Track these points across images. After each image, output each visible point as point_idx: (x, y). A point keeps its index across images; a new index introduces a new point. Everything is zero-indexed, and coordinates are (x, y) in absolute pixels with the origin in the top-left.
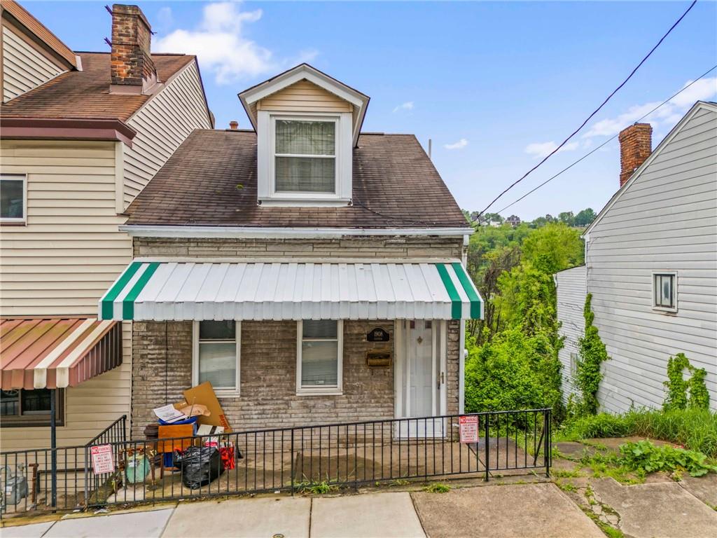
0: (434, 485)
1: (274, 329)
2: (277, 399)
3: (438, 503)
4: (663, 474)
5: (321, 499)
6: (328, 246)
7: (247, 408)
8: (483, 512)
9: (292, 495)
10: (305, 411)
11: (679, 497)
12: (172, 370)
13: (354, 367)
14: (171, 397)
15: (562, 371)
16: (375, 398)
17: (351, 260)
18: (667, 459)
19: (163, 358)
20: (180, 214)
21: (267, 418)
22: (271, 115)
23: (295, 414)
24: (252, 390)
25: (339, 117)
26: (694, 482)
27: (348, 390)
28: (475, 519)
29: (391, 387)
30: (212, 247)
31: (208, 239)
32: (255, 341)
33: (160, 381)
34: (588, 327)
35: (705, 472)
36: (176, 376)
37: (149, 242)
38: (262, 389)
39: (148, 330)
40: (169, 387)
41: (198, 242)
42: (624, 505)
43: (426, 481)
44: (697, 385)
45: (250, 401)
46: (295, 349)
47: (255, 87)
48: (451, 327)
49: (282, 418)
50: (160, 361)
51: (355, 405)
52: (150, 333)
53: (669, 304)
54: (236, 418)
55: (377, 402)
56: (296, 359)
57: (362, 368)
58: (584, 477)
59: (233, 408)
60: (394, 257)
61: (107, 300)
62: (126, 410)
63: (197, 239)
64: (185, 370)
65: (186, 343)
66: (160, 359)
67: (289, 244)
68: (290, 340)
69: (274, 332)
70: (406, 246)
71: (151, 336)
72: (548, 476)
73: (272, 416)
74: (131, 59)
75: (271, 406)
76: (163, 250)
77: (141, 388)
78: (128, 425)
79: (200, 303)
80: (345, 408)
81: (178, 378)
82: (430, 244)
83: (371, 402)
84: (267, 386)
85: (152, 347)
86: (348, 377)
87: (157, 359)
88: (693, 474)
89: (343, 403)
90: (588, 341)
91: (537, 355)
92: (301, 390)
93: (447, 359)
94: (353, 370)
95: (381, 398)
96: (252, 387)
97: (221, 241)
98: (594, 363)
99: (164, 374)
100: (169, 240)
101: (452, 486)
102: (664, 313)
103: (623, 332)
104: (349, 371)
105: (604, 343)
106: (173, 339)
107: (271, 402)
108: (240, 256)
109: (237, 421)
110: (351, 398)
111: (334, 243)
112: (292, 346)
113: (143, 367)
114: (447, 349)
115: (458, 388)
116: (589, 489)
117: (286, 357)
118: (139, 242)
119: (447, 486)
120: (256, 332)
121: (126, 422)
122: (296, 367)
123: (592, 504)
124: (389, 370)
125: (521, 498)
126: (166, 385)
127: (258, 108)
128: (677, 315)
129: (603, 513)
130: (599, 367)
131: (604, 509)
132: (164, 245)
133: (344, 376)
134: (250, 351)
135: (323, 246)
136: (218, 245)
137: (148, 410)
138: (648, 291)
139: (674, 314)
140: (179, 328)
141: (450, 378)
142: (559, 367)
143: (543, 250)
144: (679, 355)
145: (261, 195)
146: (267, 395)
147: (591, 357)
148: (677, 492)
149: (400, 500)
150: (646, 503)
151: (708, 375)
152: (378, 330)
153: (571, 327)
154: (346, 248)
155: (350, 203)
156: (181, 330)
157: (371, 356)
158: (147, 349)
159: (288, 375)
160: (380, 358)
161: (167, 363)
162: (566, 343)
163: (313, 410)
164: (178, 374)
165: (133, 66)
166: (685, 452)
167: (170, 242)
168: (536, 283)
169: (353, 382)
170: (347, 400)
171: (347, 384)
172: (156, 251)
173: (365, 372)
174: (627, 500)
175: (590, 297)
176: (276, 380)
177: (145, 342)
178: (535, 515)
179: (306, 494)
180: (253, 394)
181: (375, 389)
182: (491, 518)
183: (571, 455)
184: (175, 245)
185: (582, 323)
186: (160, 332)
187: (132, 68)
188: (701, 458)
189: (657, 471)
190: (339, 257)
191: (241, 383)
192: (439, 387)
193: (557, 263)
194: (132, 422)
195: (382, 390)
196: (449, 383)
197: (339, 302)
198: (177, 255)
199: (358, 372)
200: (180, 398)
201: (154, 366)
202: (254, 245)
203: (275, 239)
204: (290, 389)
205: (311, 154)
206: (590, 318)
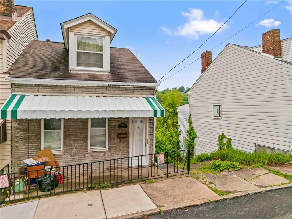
0: (148, 181)
1: (78, 124)
2: (80, 154)
3: (151, 187)
4: (226, 170)
5: (104, 190)
6: (101, 89)
7: (67, 158)
8: (169, 188)
9: (92, 190)
10: (92, 158)
11: (232, 177)
12: (31, 143)
13: (113, 139)
14: (31, 155)
15: (180, 143)
16: (121, 151)
17: (111, 95)
18: (227, 165)
19: (27, 138)
20: (34, 74)
21: (75, 162)
22: (75, 34)
23: (88, 159)
24: (69, 150)
25: (104, 37)
26: (236, 172)
27: (110, 148)
28: (166, 191)
29: (128, 147)
30: (50, 89)
31: (48, 85)
32: (70, 129)
33: (25, 148)
34: (190, 126)
35: (239, 168)
36: (33, 146)
37: (19, 86)
38: (73, 150)
39: (19, 125)
40: (30, 151)
41: (43, 87)
42: (215, 181)
43: (145, 180)
44: (228, 144)
45: (68, 155)
46: (88, 132)
47: (68, 21)
48: (150, 122)
49: (82, 161)
50: (25, 139)
51: (113, 154)
52: (20, 127)
53: (219, 116)
54: (62, 162)
55: (122, 153)
56: (88, 136)
57: (116, 139)
58: (201, 174)
59: (60, 158)
60: (128, 94)
61: (3, 110)
62: (9, 162)
63: (43, 85)
64: (38, 142)
65: (38, 131)
66: (25, 138)
67: (85, 88)
68: (85, 129)
69: (78, 125)
70: (133, 90)
71: (21, 128)
72: (188, 174)
73: (78, 161)
74: (6, 4)
75: (78, 157)
76: (27, 90)
77: (16, 151)
78: (10, 168)
79: (49, 111)
80: (109, 156)
81: (34, 146)
82: (142, 89)
83: (119, 153)
84: (76, 148)
85: (21, 133)
86: (110, 143)
87: (24, 138)
88: (235, 169)
89: (108, 154)
90: (190, 131)
91: (171, 138)
92: (90, 149)
93: (149, 134)
94: (112, 140)
95: (123, 151)
96: (68, 149)
97: (54, 86)
98: (192, 139)
99: (28, 145)
100: (29, 85)
101: (155, 181)
102: (217, 119)
103: (202, 127)
104: (110, 141)
105: (196, 132)
106: (32, 129)
107: (77, 155)
108: (63, 93)
109: (62, 164)
110: (111, 151)
111: (104, 88)
112: (86, 131)
113: (17, 142)
114: (149, 131)
115: (153, 145)
116: (203, 177)
117: (83, 136)
118: (14, 86)
119: (153, 181)
120: (70, 125)
121: (9, 167)
122: (88, 140)
123: (205, 182)
124: (127, 140)
125: (181, 182)
126: (29, 150)
127: (69, 30)
128: (221, 120)
129: (209, 184)
130: (194, 141)
131: (209, 183)
132: (27, 87)
133: (108, 143)
134: (67, 134)
135: (99, 89)
136: (53, 88)
137: (20, 161)
138: (212, 111)
139: (220, 119)
140: (35, 124)
141: (150, 142)
142: (179, 142)
143: (169, 100)
144: (222, 134)
145: (70, 67)
146: (76, 152)
147: (191, 137)
148: (232, 175)
149: (137, 187)
150: (223, 180)
151: (232, 140)
152: (123, 123)
153: (183, 127)
154: (109, 90)
155: (109, 72)
156: (36, 125)
157: (119, 134)
158: (19, 134)
159: (85, 143)
160: (123, 135)
161: (29, 140)
162: (181, 133)
163: (96, 157)
164: (34, 144)
165: (7, 7)
166: (232, 163)
167: (30, 86)
168: (168, 112)
169: (112, 145)
170: (110, 153)
171: (110, 146)
172: (23, 90)
173: (117, 141)
174: (216, 179)
175: (191, 115)
176: (79, 145)
177: (18, 131)
178: (187, 187)
179: (97, 189)
180: (69, 152)
181: (121, 147)
182: (172, 189)
183: (195, 167)
184: (32, 87)
185: (188, 125)
186: (25, 126)
187: (6, 8)
188: (237, 164)
189: (224, 169)
190: (106, 94)
191: (64, 147)
192: (146, 146)
193: (175, 105)
194: (11, 167)
195: (124, 148)
196: (150, 144)
197: (110, 111)
198: (33, 92)
199: (114, 141)
200: (35, 155)
201: (22, 141)
202: (69, 88)
203: (78, 86)
204: (86, 149)
205: (92, 51)
206: (191, 123)
